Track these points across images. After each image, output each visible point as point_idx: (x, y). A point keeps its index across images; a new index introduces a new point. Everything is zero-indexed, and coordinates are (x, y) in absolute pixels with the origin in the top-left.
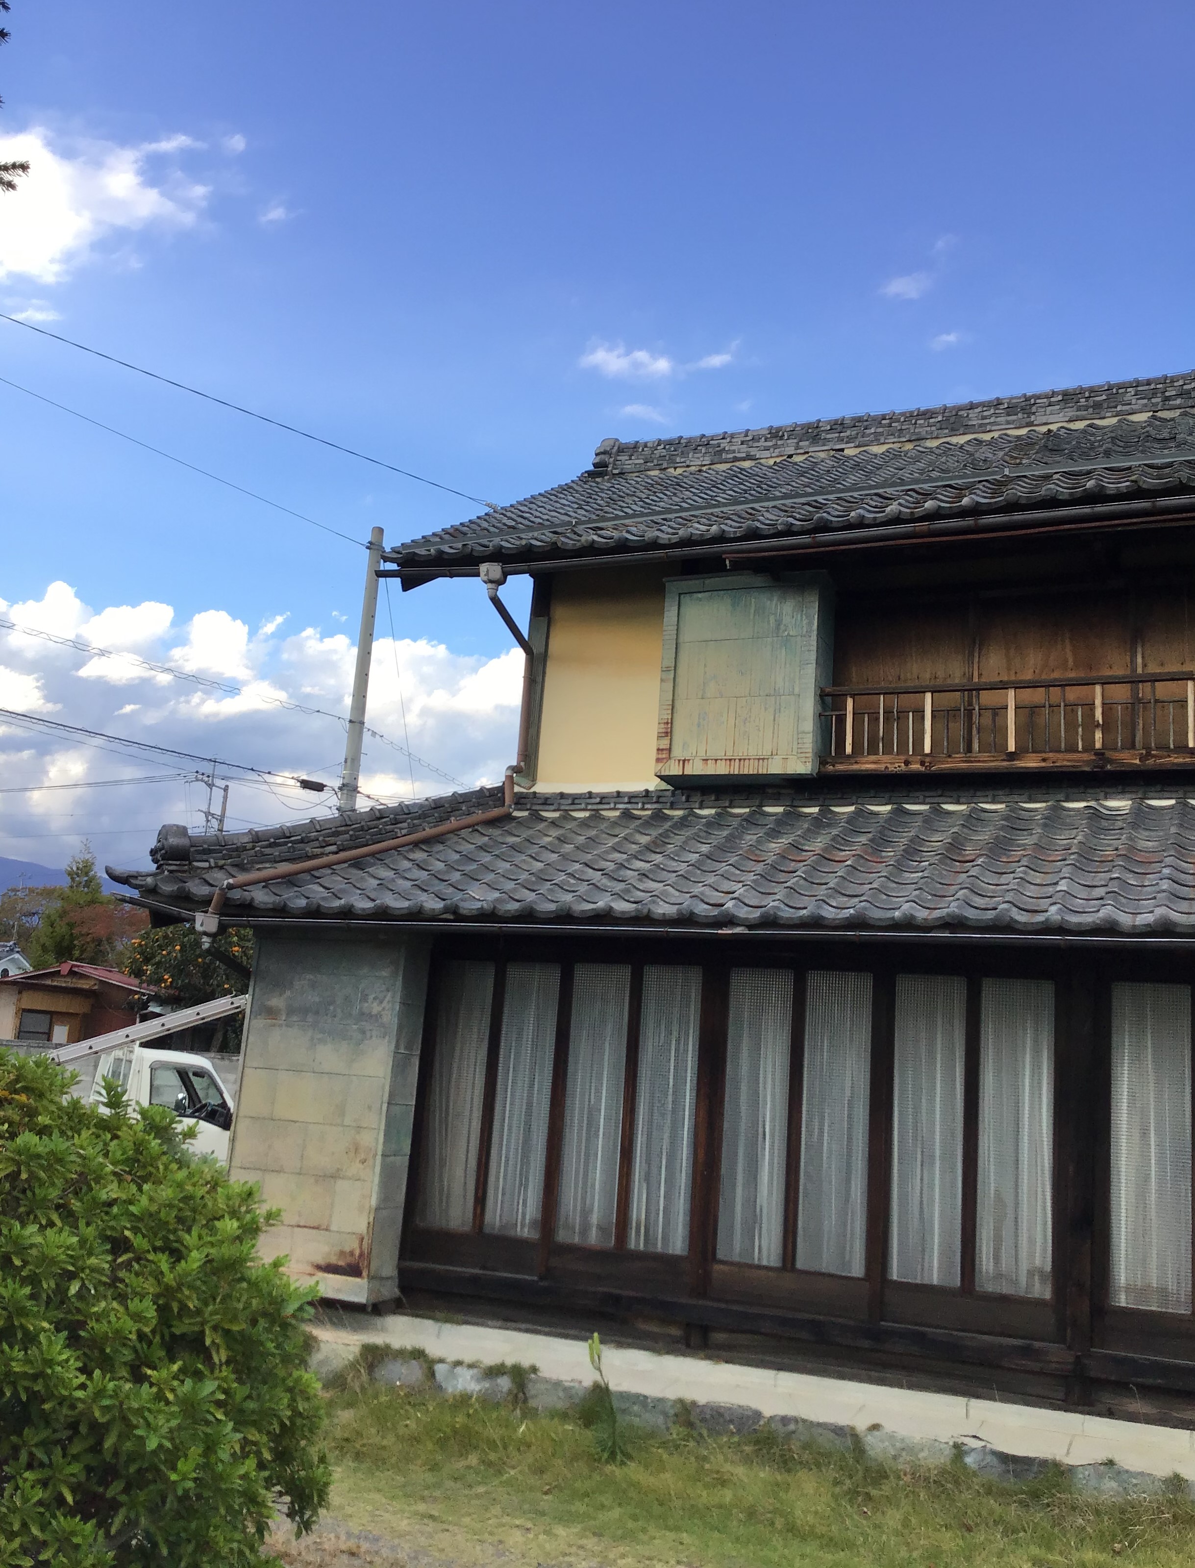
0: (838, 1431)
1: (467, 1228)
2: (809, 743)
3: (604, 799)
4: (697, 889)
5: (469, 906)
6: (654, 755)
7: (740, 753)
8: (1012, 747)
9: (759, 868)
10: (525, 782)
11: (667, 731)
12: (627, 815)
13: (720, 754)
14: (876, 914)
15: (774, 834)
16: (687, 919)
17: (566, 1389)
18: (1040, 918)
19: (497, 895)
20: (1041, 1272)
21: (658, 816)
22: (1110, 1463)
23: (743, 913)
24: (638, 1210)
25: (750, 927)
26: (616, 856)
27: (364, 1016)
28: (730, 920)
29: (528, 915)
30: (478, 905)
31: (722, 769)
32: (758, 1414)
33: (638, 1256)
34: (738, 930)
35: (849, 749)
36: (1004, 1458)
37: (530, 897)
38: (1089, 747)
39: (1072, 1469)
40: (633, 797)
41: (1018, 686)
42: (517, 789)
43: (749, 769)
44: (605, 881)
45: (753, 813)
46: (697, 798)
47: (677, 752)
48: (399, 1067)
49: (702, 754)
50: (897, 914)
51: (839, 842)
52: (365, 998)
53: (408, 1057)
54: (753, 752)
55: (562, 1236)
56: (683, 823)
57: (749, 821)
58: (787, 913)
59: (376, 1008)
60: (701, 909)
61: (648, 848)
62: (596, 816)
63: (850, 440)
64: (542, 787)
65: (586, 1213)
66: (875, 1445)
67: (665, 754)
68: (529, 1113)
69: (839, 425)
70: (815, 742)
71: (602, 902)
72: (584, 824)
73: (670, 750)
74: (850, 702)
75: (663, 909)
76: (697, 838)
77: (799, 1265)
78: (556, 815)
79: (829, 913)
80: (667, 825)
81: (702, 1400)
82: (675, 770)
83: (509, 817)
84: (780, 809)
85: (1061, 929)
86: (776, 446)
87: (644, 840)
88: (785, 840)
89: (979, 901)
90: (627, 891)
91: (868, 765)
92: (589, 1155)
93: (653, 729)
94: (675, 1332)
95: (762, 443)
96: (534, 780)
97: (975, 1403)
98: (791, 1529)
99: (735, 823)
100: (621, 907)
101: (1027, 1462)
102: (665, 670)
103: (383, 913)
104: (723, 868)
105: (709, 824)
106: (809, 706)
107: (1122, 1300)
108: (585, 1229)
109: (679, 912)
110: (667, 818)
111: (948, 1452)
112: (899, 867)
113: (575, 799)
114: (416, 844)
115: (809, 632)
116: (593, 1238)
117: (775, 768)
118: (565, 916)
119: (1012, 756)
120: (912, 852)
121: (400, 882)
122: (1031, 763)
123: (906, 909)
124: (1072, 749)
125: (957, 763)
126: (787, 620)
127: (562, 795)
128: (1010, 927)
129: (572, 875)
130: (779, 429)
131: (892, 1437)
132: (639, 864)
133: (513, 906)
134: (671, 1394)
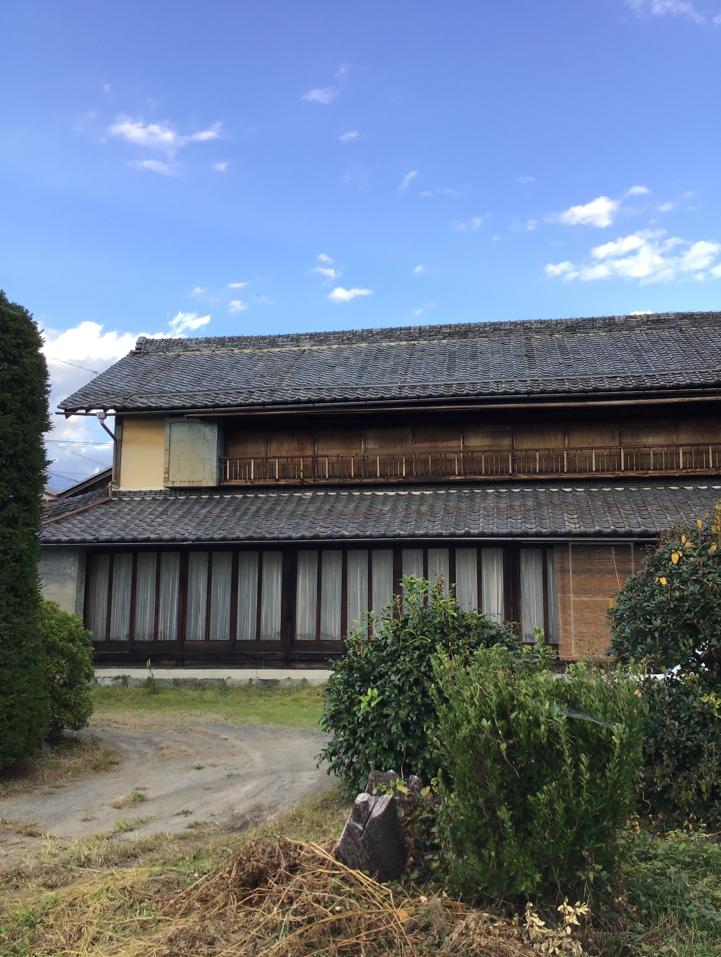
0: (219, 680)
1: (104, 640)
2: (215, 476)
3: (145, 493)
4: (178, 529)
5: (102, 538)
6: (163, 480)
7: (192, 479)
8: (277, 478)
9: (197, 520)
10: (116, 487)
11: (167, 472)
12: (154, 499)
13: (186, 480)
14: (229, 536)
15: (203, 507)
16: (174, 540)
17: (140, 680)
18: (272, 536)
19: (111, 533)
20: (278, 633)
21: (165, 500)
22: (289, 678)
23: (190, 537)
24: (161, 628)
25: (193, 541)
26: (151, 516)
27: (64, 574)
28: (187, 540)
29: (122, 540)
30: (105, 537)
31: (186, 485)
32: (197, 679)
33: (161, 642)
34: (189, 542)
35: (228, 478)
36: (262, 680)
37: (123, 533)
38: (299, 477)
39: (279, 681)
40: (156, 493)
41: (278, 458)
42: (113, 490)
43: (195, 485)
44: (147, 527)
45: (197, 498)
46: (178, 493)
47: (171, 479)
48: (78, 591)
49: (179, 479)
50: (234, 536)
51: (223, 510)
52: (65, 568)
53: (81, 587)
54: (196, 479)
55: (136, 639)
56: (174, 502)
57: (196, 501)
58: (204, 537)
59: (69, 572)
60: (178, 536)
61: (162, 513)
62: (143, 500)
63: (236, 346)
64: (122, 489)
65: (144, 631)
66: (229, 683)
67: (166, 479)
68: (124, 604)
69: (231, 339)
70: (217, 475)
71: (147, 535)
72: (139, 503)
73: (168, 478)
74: (228, 462)
75: (166, 537)
76: (178, 509)
77: (211, 639)
78: (128, 499)
79: (216, 536)
80: (169, 503)
81: (180, 678)
82: (170, 485)
83: (111, 501)
84: (207, 497)
85: (277, 539)
86: (208, 346)
87: (160, 509)
88: (207, 509)
89: (258, 531)
90: (154, 531)
91: (234, 483)
92: (145, 613)
93: (162, 471)
94: (173, 662)
95: (203, 345)
96: (119, 487)
97: (259, 670)
98: (204, 702)
99: (192, 501)
100: (153, 536)
101: (268, 680)
102: (166, 450)
103: (72, 541)
104: (186, 521)
105: (183, 503)
106: (214, 463)
107: (299, 638)
108: (144, 635)
109: (171, 538)
110: (169, 500)
111: (248, 681)
112: (240, 519)
113: (135, 493)
114: (78, 513)
115: (214, 438)
116: (147, 638)
117: (204, 484)
118: (135, 540)
119: (277, 480)
120: (244, 514)
121: (75, 529)
122: (283, 482)
123: (237, 534)
124: (294, 478)
125: (261, 482)
126: (207, 434)
127: (130, 492)
128: (265, 538)
129: (136, 525)
130: (209, 339)
131: (233, 680)
132: (159, 520)
133: (117, 537)
134: (171, 678)
